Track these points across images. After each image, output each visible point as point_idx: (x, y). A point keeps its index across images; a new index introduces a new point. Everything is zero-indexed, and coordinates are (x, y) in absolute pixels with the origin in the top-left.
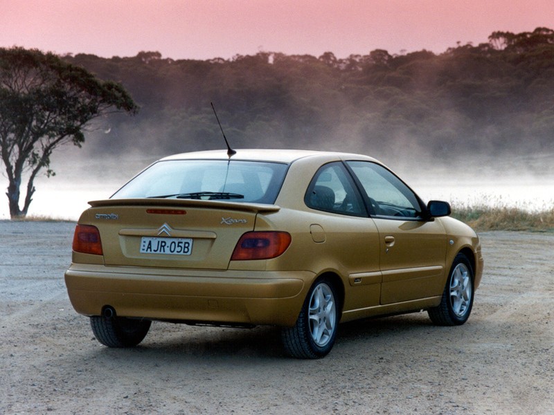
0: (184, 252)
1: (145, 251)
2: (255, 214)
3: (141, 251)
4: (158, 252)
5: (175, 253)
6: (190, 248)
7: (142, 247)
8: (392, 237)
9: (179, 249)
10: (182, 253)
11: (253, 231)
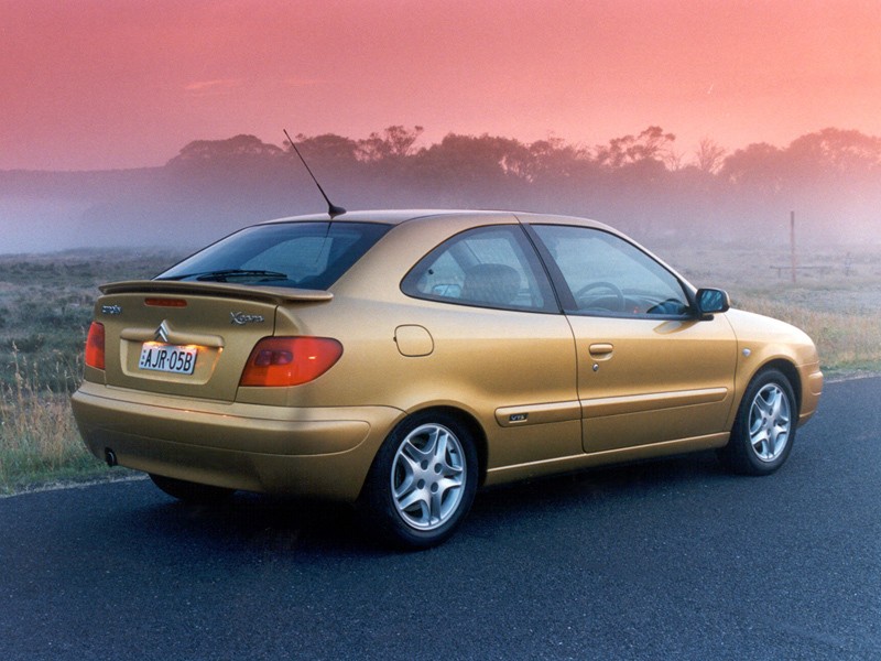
0: (185, 369)
1: (143, 366)
2: (274, 307)
3: (140, 366)
4: (157, 368)
5: (175, 369)
6: (192, 362)
7: (141, 360)
8: (610, 347)
9: (179, 364)
10: (182, 370)
11: (272, 336)
